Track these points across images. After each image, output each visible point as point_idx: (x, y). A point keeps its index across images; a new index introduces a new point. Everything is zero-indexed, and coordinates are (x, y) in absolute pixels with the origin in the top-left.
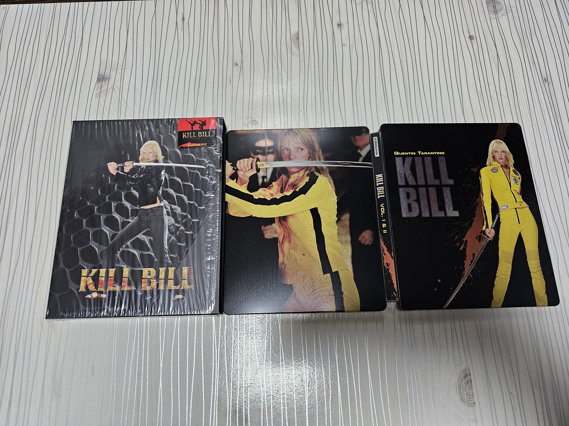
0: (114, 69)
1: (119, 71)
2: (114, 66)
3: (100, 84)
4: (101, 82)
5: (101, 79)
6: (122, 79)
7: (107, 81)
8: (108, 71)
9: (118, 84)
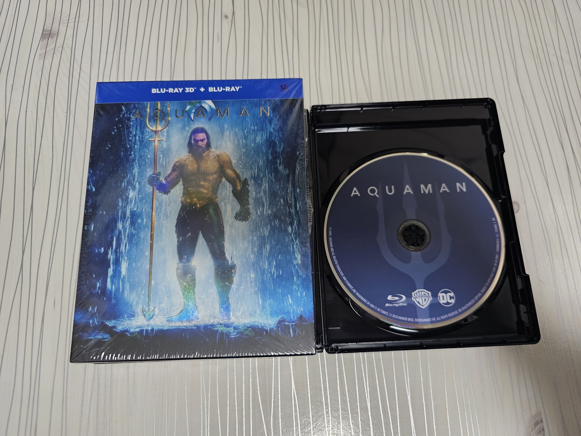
0: (63, 22)
1: (71, 25)
2: (65, 18)
3: (45, 42)
4: (47, 39)
5: (47, 35)
6: (75, 35)
7: (55, 38)
8: (56, 25)
9: (69, 41)
